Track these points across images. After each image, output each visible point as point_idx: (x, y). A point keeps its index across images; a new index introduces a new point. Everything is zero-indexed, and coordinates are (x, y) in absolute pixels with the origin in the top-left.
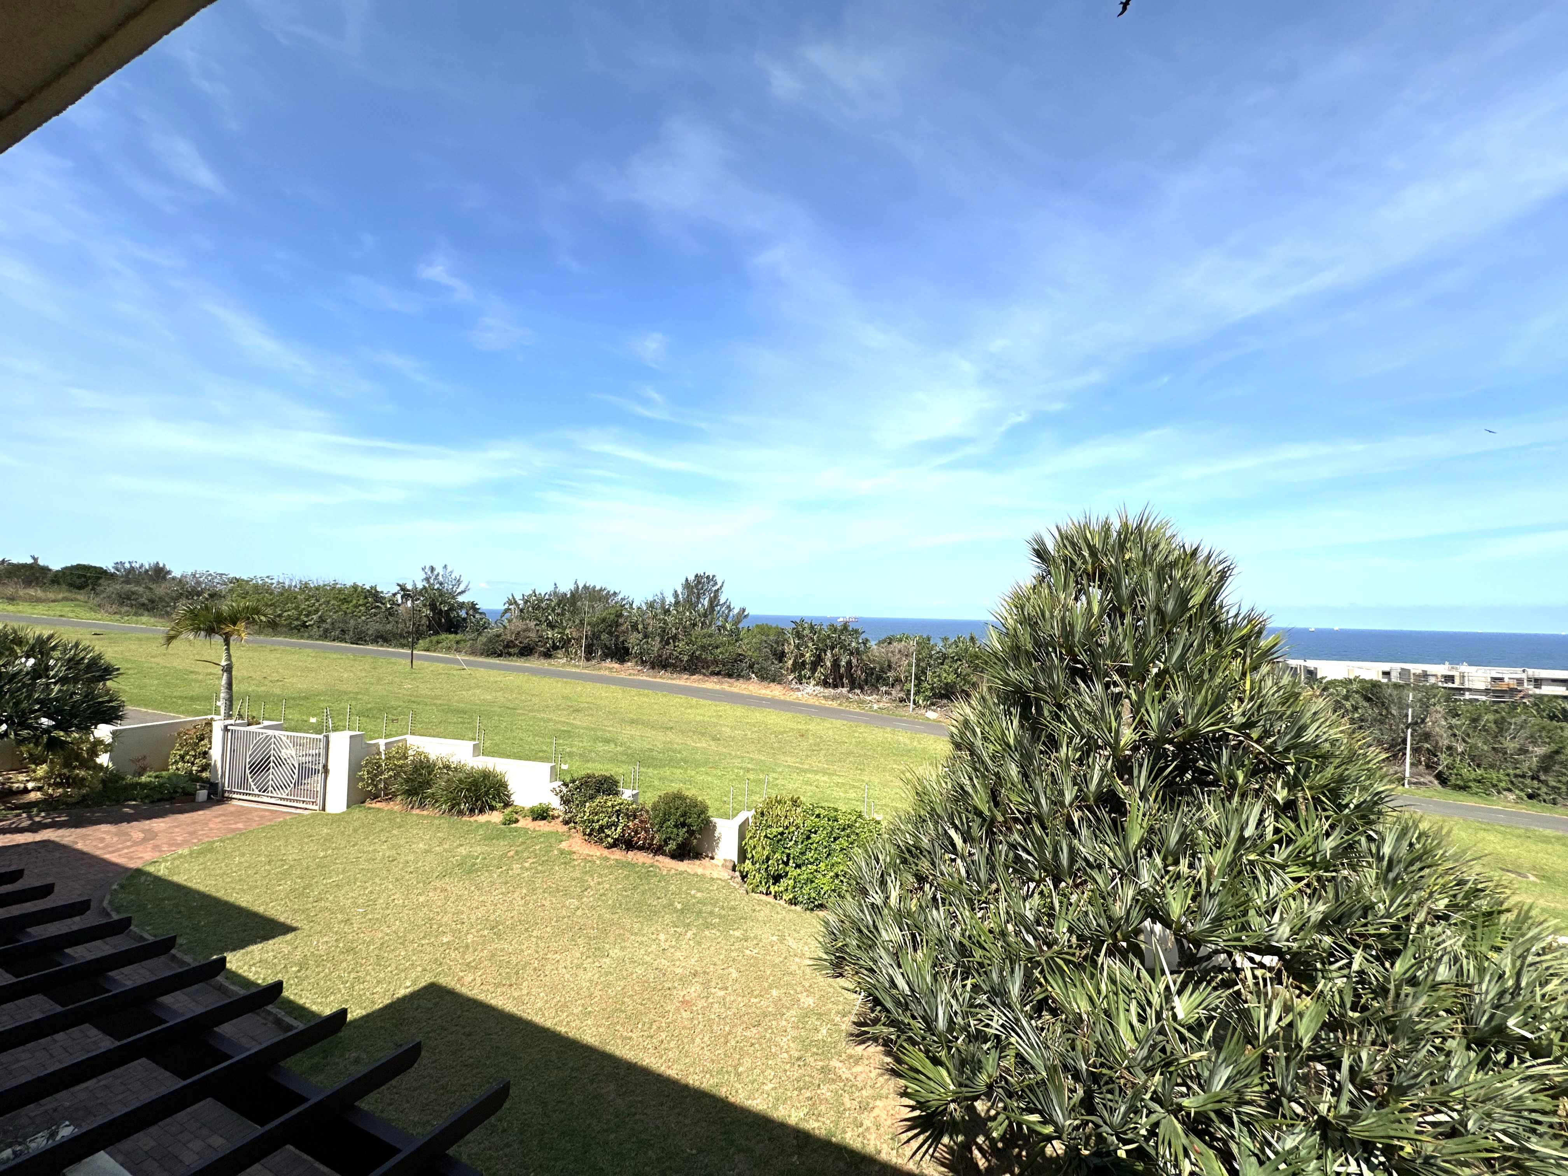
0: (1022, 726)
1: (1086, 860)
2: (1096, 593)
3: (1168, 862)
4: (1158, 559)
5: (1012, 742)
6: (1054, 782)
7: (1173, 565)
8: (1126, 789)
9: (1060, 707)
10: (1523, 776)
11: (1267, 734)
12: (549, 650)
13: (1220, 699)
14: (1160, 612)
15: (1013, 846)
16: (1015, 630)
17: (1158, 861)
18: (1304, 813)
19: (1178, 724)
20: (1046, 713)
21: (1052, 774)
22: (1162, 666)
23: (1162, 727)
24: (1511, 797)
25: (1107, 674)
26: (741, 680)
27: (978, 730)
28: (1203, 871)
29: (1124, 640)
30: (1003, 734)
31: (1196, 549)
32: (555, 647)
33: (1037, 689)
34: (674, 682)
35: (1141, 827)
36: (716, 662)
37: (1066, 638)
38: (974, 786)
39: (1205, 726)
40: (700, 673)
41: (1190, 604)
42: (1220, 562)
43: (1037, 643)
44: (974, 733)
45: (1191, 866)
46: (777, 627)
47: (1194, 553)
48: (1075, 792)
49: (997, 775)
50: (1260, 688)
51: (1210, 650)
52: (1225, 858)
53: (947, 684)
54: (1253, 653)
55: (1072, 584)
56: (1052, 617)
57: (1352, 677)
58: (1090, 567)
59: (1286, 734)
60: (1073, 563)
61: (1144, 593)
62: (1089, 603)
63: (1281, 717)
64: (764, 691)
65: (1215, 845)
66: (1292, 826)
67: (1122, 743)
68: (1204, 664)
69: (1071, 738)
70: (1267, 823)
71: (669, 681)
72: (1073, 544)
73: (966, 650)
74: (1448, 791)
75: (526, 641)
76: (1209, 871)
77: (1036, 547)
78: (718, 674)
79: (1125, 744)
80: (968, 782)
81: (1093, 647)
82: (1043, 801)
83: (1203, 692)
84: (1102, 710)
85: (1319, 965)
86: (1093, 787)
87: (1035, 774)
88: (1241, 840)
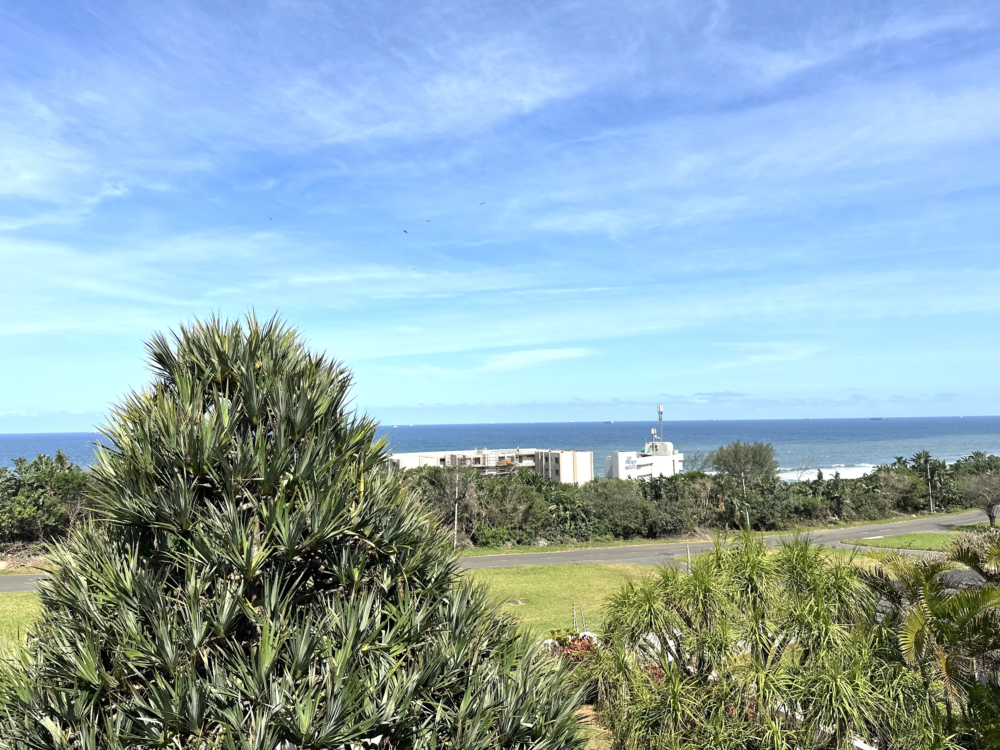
0: (140, 564)
1: (218, 701)
2: (225, 403)
3: (297, 677)
4: (288, 368)
5: (128, 585)
6: (181, 622)
7: (301, 374)
8: (256, 610)
9: (187, 534)
10: (515, 528)
11: (376, 529)
13: (341, 505)
14: (289, 421)
15: (132, 714)
16: (133, 450)
17: (289, 677)
18: (402, 595)
19: (306, 533)
20: (170, 544)
21: (179, 613)
22: (291, 477)
23: (292, 540)
24: (509, 544)
25: (237, 492)
27: (82, 579)
28: (328, 675)
29: (256, 454)
30: (118, 578)
31: (321, 360)
33: (160, 517)
35: (273, 647)
37: (195, 456)
38: (77, 652)
39: (330, 532)
41: (316, 414)
42: (341, 373)
43: (160, 464)
44: (78, 586)
45: (318, 672)
47: (318, 364)
48: (204, 628)
49: (110, 631)
50: (371, 490)
51: (333, 457)
52: (346, 656)
53: (22, 521)
54: (365, 456)
55: (200, 395)
56: (178, 432)
57: (422, 466)
58: (219, 375)
59: (389, 528)
60: (201, 371)
61: (275, 404)
62: (219, 416)
63: (387, 512)
65: (336, 646)
66: (394, 609)
67: (253, 565)
68: (328, 471)
69: (200, 569)
70: (376, 613)
72: (201, 349)
73: (51, 474)
74: (478, 548)
76: (332, 672)
77: (158, 351)
79: (257, 564)
80: (70, 649)
81: (224, 464)
82: (168, 648)
83: (328, 498)
84: (233, 532)
85: (414, 728)
86: (223, 618)
87: (158, 618)
88: (358, 634)
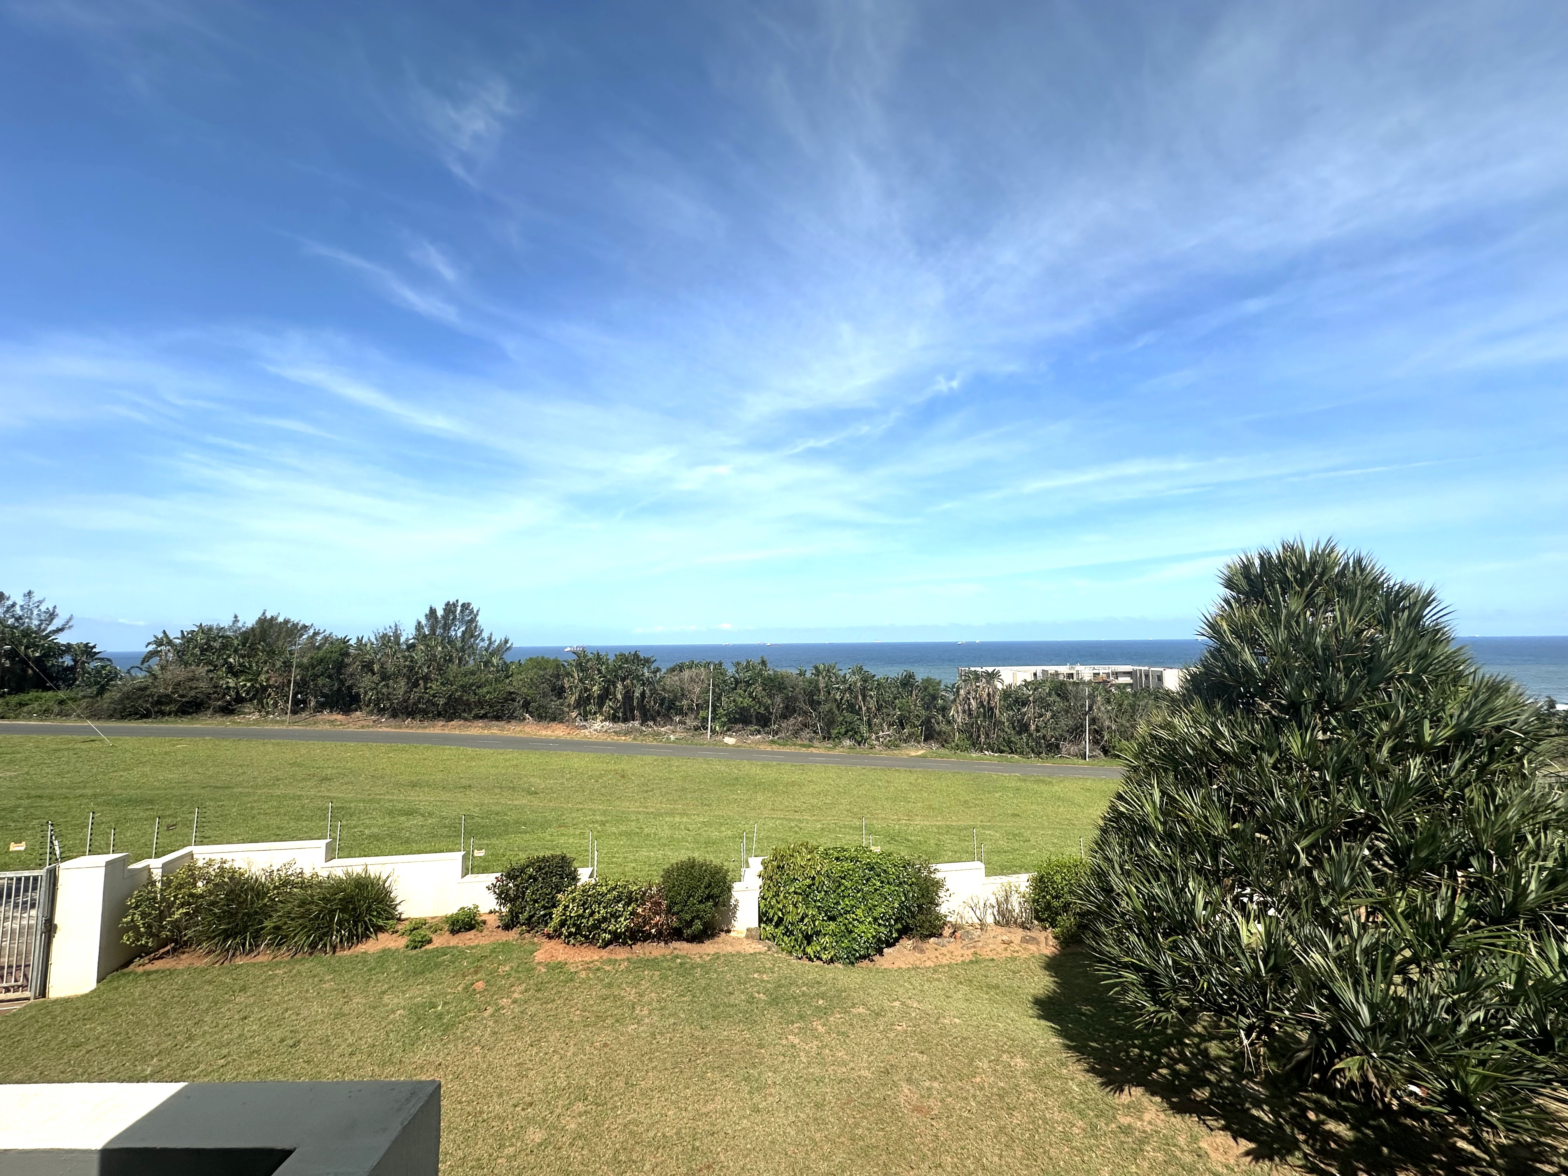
12: (229, 703)
26: (513, 722)
32: (239, 700)
34: (427, 731)
36: (480, 703)
40: (460, 717)
46: (556, 660)
53: (742, 709)
64: (544, 733)
71: (420, 731)
73: (759, 674)
75: (193, 693)
78: (484, 717)
